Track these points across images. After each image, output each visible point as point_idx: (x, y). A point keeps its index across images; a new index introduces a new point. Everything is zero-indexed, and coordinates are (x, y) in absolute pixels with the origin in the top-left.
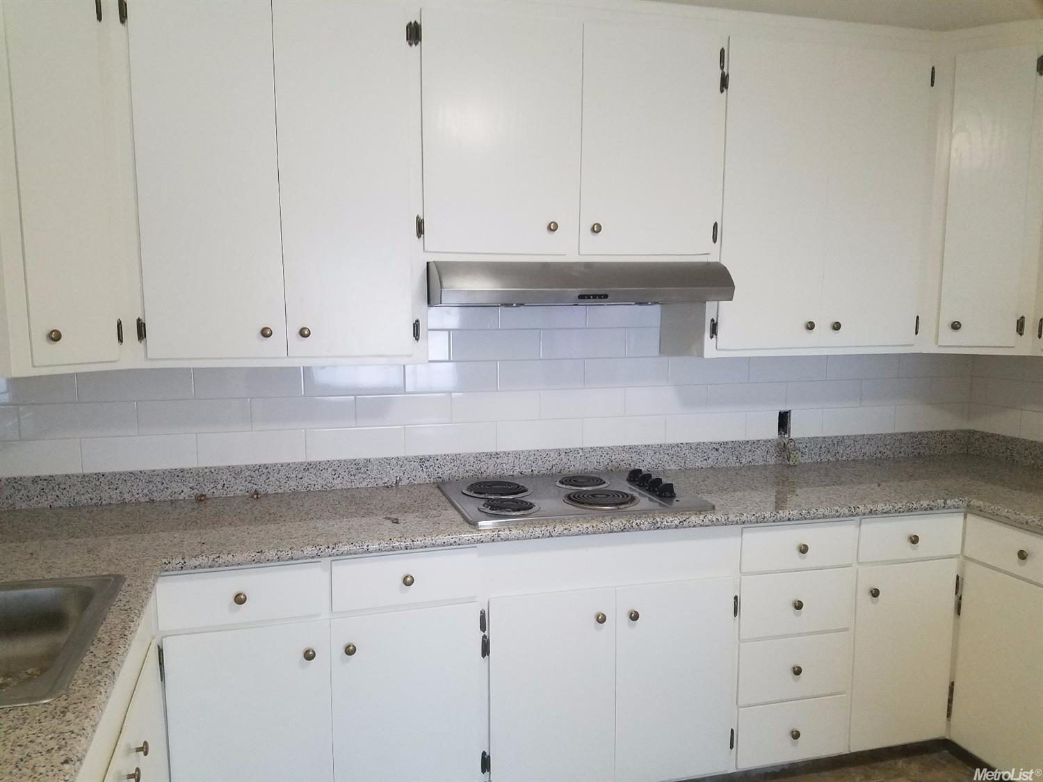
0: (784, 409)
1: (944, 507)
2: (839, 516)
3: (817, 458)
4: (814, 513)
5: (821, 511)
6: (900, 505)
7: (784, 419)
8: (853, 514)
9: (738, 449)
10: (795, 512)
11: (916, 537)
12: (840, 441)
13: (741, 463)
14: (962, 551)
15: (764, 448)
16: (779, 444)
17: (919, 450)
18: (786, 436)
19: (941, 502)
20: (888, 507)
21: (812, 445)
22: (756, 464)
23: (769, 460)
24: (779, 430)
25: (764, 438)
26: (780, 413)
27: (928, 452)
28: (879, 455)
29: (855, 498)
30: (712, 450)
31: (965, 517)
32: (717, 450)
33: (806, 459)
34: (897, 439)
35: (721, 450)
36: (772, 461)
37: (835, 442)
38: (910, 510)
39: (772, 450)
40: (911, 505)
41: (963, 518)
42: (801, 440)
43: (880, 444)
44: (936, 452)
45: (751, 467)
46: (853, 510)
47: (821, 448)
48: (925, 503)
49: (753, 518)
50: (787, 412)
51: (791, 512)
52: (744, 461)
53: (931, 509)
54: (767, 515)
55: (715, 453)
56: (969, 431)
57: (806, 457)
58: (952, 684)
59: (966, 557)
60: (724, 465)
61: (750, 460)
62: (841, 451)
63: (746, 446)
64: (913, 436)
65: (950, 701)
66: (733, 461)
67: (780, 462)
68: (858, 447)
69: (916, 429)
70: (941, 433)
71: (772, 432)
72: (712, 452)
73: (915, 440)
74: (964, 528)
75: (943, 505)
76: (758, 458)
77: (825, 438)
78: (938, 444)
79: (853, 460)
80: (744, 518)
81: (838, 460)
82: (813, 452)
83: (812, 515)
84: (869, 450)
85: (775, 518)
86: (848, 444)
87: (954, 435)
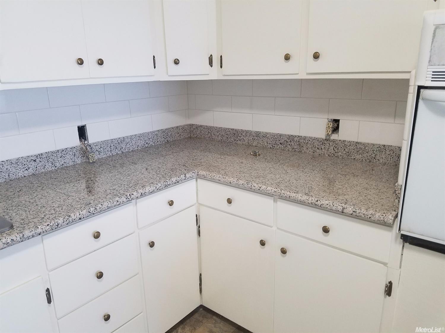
0: (81, 124)
1: (185, 179)
2: (119, 205)
3: (109, 154)
4: (100, 208)
5: (106, 204)
6: (160, 185)
7: (82, 132)
8: (129, 200)
9: (52, 157)
10: (84, 212)
11: (172, 201)
12: (122, 140)
13: (56, 167)
14: (197, 201)
15: (71, 153)
16: (82, 148)
17: (167, 139)
18: (86, 142)
19: (183, 176)
20: (152, 188)
21: (105, 145)
22: (68, 165)
23: (77, 160)
24: (80, 139)
25: (70, 146)
26: (78, 127)
27: (172, 139)
28: (147, 145)
29: (131, 185)
30: (30, 161)
31: (197, 181)
32: (35, 161)
33: (103, 156)
34: (155, 134)
35: (38, 160)
36: (79, 161)
37: (119, 141)
38: (166, 186)
39: (77, 154)
40: (166, 183)
41: (195, 181)
42: (96, 144)
43: (146, 139)
44: (176, 139)
45: (64, 168)
46: (129, 197)
47: (111, 146)
48: (174, 180)
49: (48, 227)
50: (84, 126)
51: (81, 213)
52: (58, 165)
53: (178, 182)
54: (60, 221)
55: (33, 163)
56: (190, 125)
57: (102, 154)
58: (201, 275)
59: (199, 204)
60: (43, 170)
61: (63, 163)
62: (124, 147)
63: (57, 154)
64: (163, 131)
65: (200, 284)
66: (49, 167)
67: (85, 160)
68: (133, 142)
69: (164, 127)
70: (177, 127)
71: (75, 141)
72: (31, 163)
73: (164, 133)
74: (197, 187)
75: (184, 178)
76: (69, 161)
77: (112, 140)
78: (176, 134)
79: (132, 151)
80: (39, 230)
81: (123, 153)
82: (106, 150)
83: (99, 210)
84: (141, 143)
85: (68, 221)
86: (128, 141)
87: (183, 128)
